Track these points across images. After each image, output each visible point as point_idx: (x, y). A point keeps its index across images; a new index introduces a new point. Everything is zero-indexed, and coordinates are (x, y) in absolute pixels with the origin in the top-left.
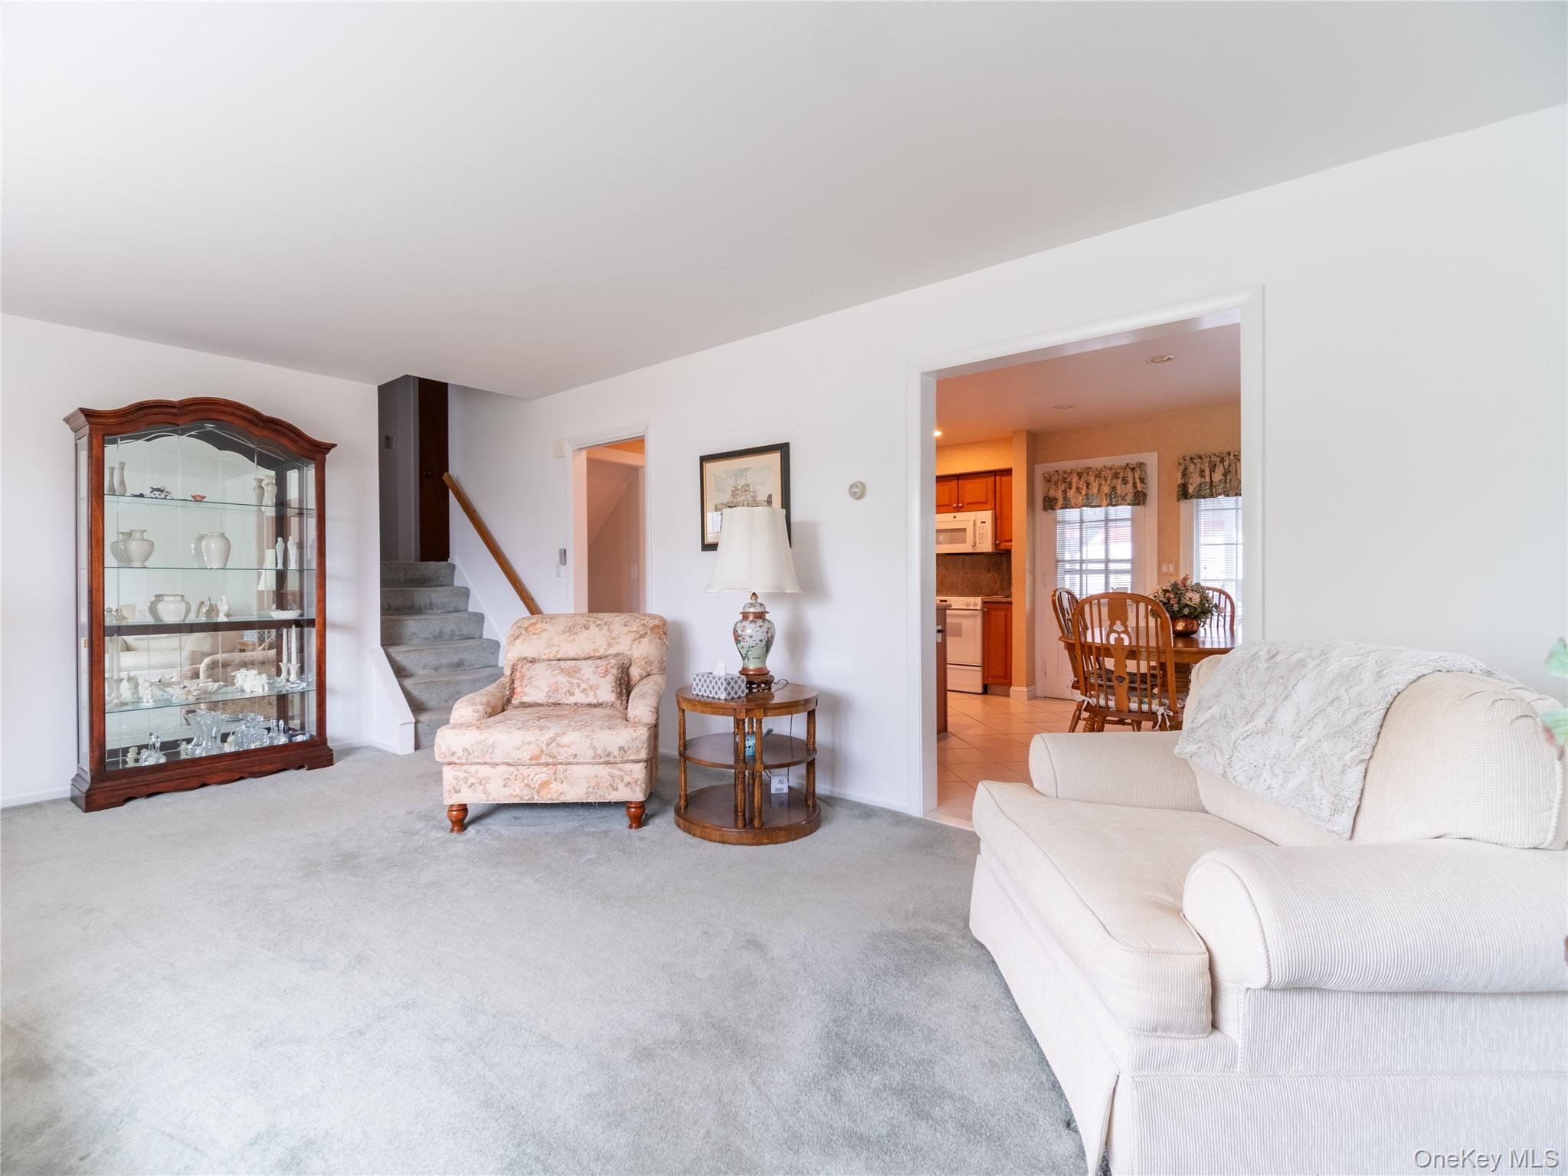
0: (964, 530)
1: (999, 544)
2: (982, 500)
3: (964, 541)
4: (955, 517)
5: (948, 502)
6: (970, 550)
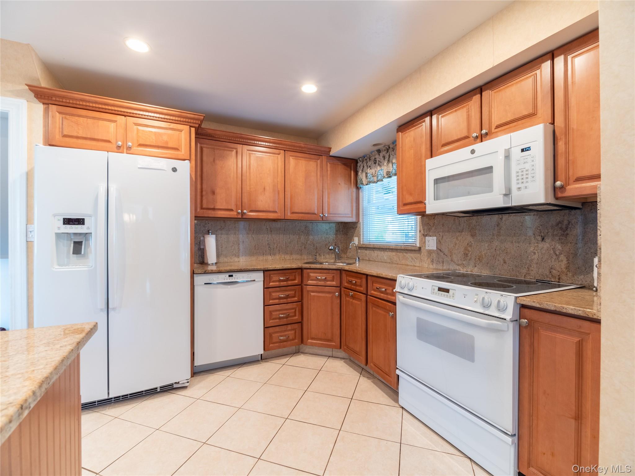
0: (489, 170)
1: (562, 188)
2: (525, 113)
3: (489, 188)
4: (473, 152)
5: (465, 134)
6: (500, 203)
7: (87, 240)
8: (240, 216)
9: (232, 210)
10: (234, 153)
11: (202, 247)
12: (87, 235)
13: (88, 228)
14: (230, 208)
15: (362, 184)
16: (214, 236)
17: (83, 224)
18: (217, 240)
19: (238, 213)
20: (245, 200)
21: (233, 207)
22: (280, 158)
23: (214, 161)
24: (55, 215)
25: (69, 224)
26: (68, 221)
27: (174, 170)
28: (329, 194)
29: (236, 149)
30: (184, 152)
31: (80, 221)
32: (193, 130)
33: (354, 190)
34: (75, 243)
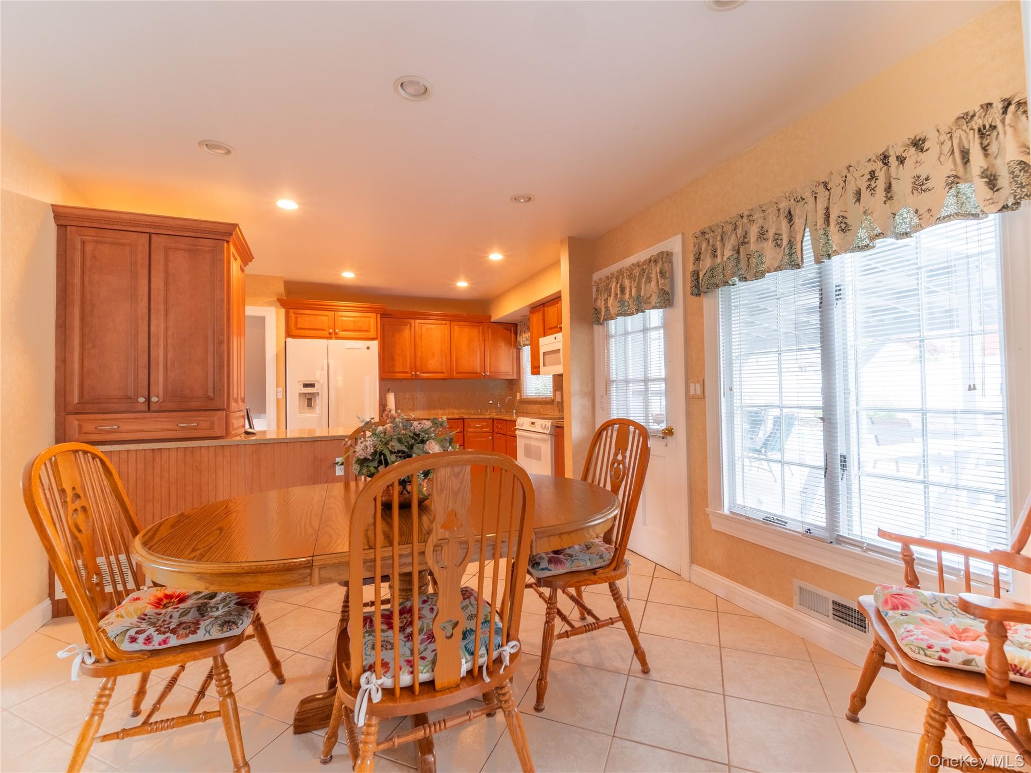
0: (560, 350)
3: (559, 362)
4: (555, 338)
7: (315, 397)
8: (414, 377)
9: (406, 373)
10: (408, 327)
11: (383, 403)
12: (314, 395)
13: (317, 390)
14: (405, 370)
15: (520, 346)
16: (393, 393)
17: (314, 387)
18: (395, 397)
19: (412, 375)
20: (418, 364)
21: (408, 370)
22: (447, 327)
23: (393, 334)
24: (298, 382)
25: (306, 387)
26: (306, 386)
27: (368, 348)
28: (490, 355)
29: (410, 323)
30: (372, 333)
31: (312, 385)
32: (379, 316)
33: (515, 350)
34: (308, 399)
